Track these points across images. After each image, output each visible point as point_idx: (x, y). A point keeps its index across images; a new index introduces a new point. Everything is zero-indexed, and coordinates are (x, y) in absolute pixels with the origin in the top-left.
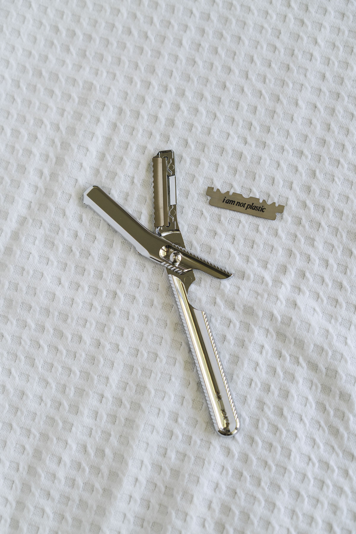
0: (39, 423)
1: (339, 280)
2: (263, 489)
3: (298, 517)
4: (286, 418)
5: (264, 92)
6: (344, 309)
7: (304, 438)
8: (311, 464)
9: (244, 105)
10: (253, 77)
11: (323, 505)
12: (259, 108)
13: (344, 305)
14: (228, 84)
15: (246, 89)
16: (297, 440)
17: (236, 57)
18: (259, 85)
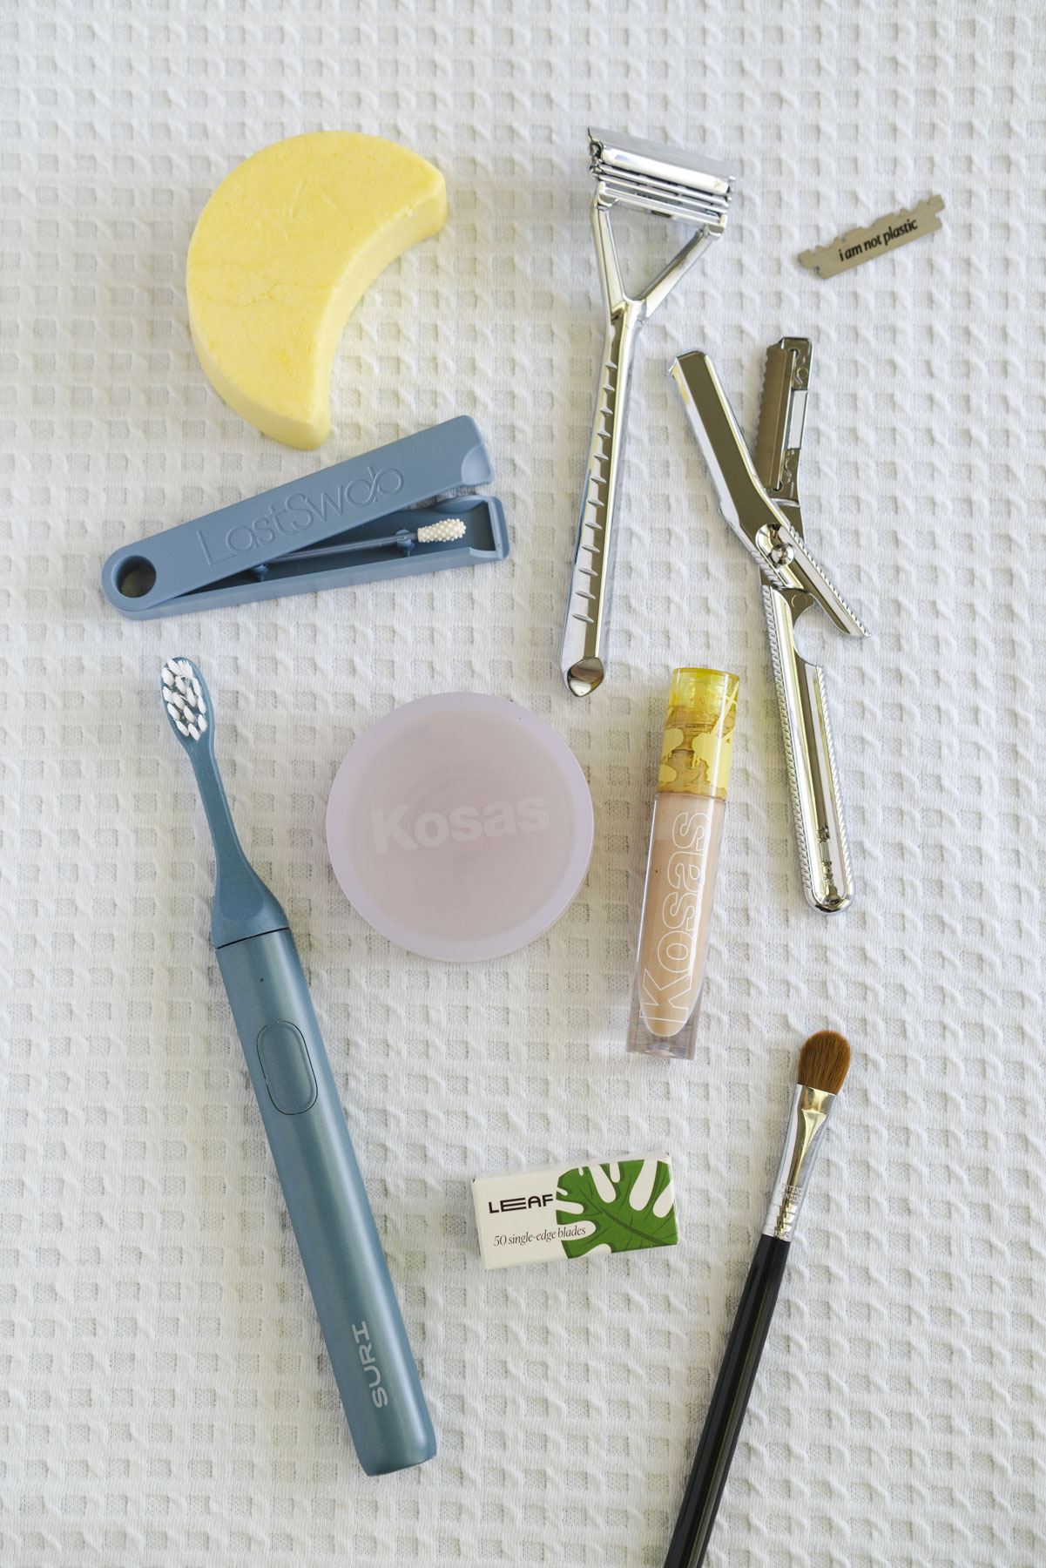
2: (877, 1107)
4: (875, 964)
7: (921, 991)
8: (948, 1035)
11: (996, 1104)
16: (909, 999)
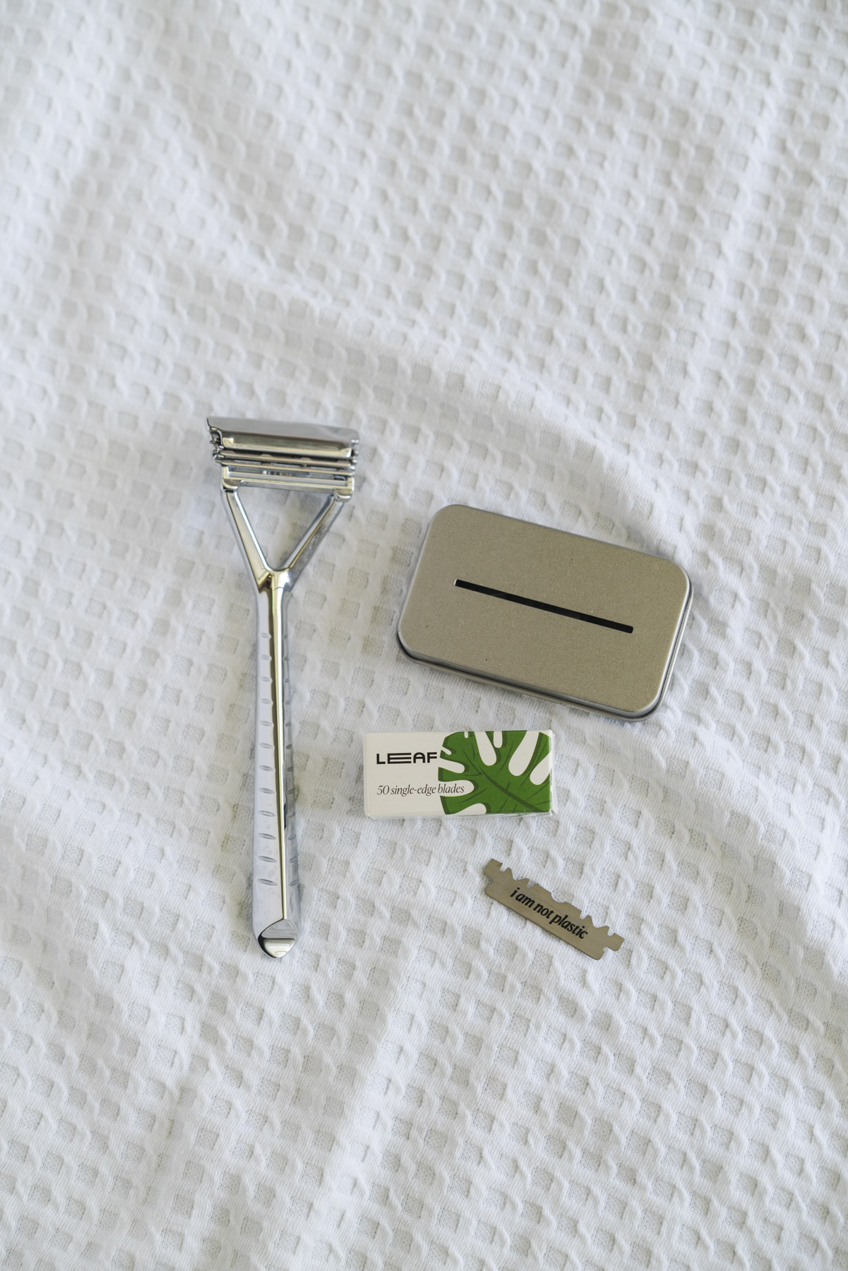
0: (220, 944)
1: (771, 701)
2: (639, 1080)
3: (703, 1132)
4: (682, 949)
5: (623, 349)
6: (783, 754)
7: (716, 985)
8: (728, 1034)
9: (588, 375)
10: (604, 320)
11: (751, 1111)
12: (615, 380)
13: (782, 747)
14: (557, 333)
15: (590, 344)
16: (703, 990)
17: (571, 281)
18: (615, 337)
